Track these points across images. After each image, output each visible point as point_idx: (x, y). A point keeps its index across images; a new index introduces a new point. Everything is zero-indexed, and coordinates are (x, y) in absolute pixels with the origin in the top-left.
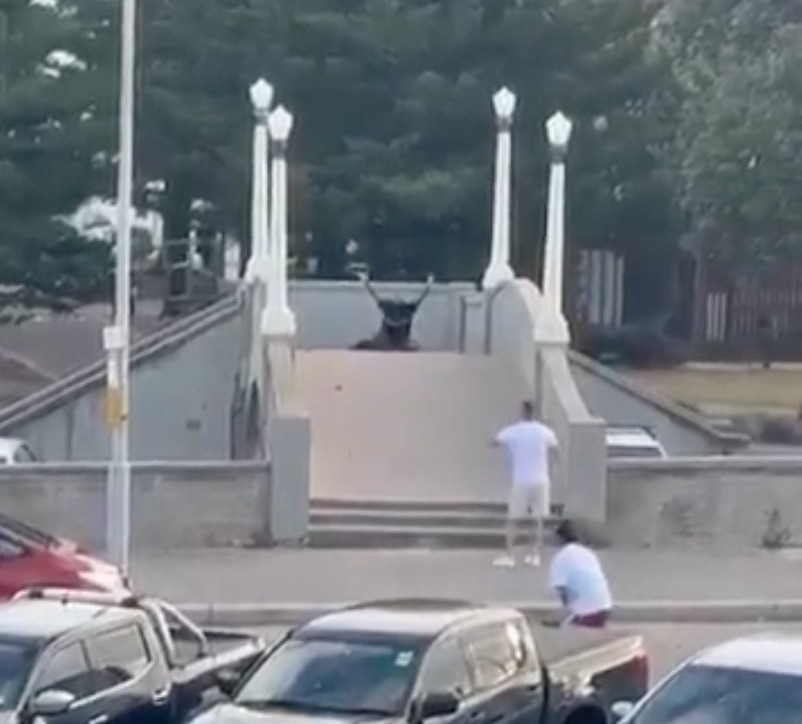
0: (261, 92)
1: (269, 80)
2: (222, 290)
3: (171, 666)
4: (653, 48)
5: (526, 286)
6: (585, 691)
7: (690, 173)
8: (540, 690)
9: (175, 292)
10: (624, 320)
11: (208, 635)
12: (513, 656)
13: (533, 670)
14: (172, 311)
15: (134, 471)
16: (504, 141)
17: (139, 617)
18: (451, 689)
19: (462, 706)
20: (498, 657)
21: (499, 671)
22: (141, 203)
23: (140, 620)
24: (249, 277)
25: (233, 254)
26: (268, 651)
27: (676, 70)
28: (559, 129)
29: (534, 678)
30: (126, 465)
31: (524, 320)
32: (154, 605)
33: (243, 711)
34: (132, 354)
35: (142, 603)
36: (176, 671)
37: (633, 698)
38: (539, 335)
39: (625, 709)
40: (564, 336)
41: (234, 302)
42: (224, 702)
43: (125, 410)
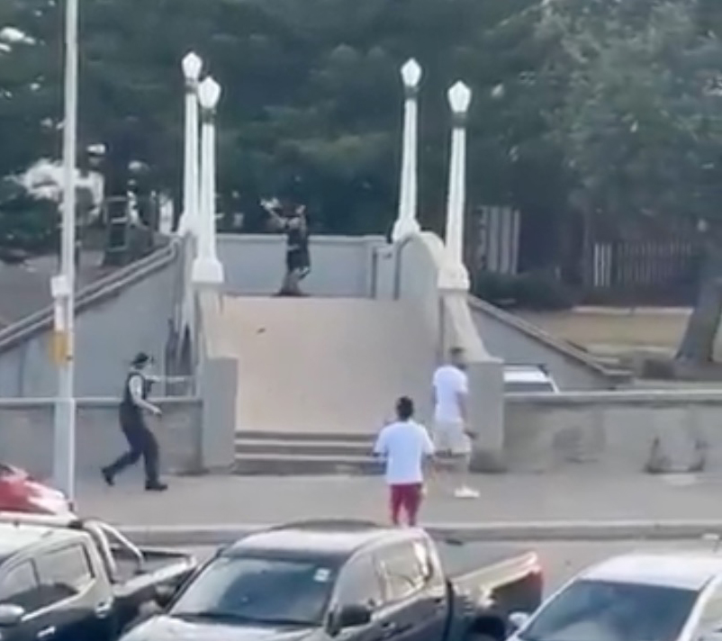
0: (192, 64)
1: (198, 54)
2: (157, 242)
3: (112, 582)
4: (544, 22)
5: (430, 238)
6: (485, 602)
7: (579, 135)
8: (444, 603)
9: (113, 245)
10: (520, 270)
11: (145, 554)
12: (421, 573)
13: (438, 584)
14: (113, 261)
15: (79, 406)
16: (411, 108)
17: (85, 538)
18: (363, 602)
19: (374, 617)
20: (407, 572)
21: (408, 585)
22: (84, 164)
23: (83, 540)
24: (181, 231)
25: (167, 210)
26: (200, 568)
27: (564, 42)
28: (459, 97)
29: (439, 591)
30: (72, 401)
31: (429, 268)
32: (96, 527)
33: (177, 622)
34: (76, 300)
35: (86, 525)
36: (116, 586)
37: (529, 609)
38: (444, 282)
39: (522, 620)
40: (465, 283)
41: (169, 253)
42: (159, 613)
43: (70, 352)
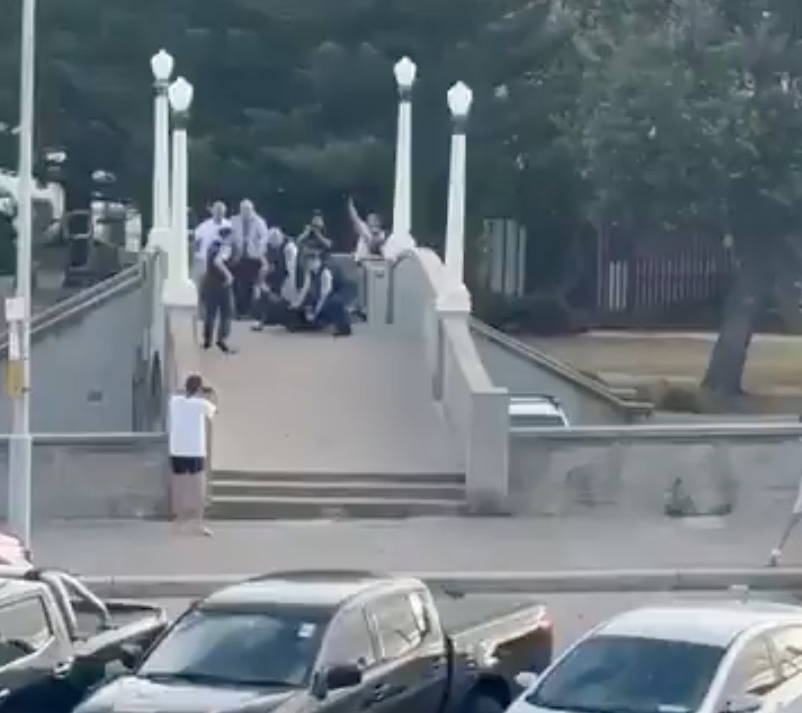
0: (162, 63)
1: (169, 51)
2: (122, 260)
3: (73, 639)
4: (553, 18)
5: (427, 256)
6: (490, 661)
7: (590, 142)
8: (443, 661)
9: (74, 264)
10: (528, 288)
11: (109, 606)
12: (417, 627)
13: (436, 639)
14: (72, 284)
15: (36, 443)
16: (405, 110)
17: (40, 589)
18: (353, 661)
19: (367, 677)
20: (399, 626)
21: (403, 641)
22: (42, 175)
23: (40, 593)
24: (150, 249)
25: (134, 225)
26: (171, 623)
27: (575, 38)
28: (460, 99)
29: (437, 648)
30: (28, 437)
31: (425, 291)
32: (54, 577)
33: (145, 683)
34: (33, 325)
35: (44, 575)
36: (78, 644)
37: (536, 669)
38: (442, 304)
39: (529, 680)
40: (466, 306)
41: (135, 273)
42: (127, 674)
43: (27, 383)
